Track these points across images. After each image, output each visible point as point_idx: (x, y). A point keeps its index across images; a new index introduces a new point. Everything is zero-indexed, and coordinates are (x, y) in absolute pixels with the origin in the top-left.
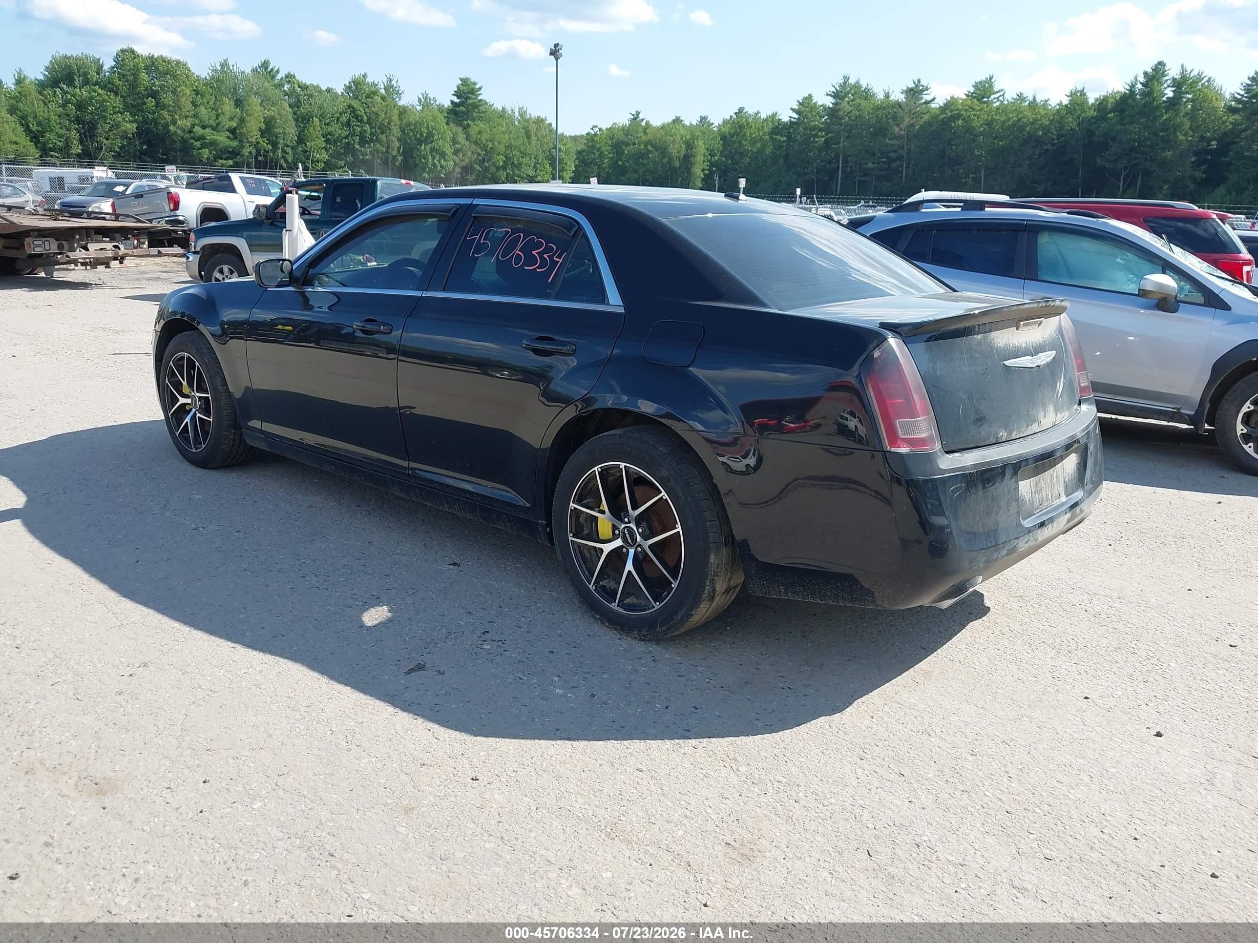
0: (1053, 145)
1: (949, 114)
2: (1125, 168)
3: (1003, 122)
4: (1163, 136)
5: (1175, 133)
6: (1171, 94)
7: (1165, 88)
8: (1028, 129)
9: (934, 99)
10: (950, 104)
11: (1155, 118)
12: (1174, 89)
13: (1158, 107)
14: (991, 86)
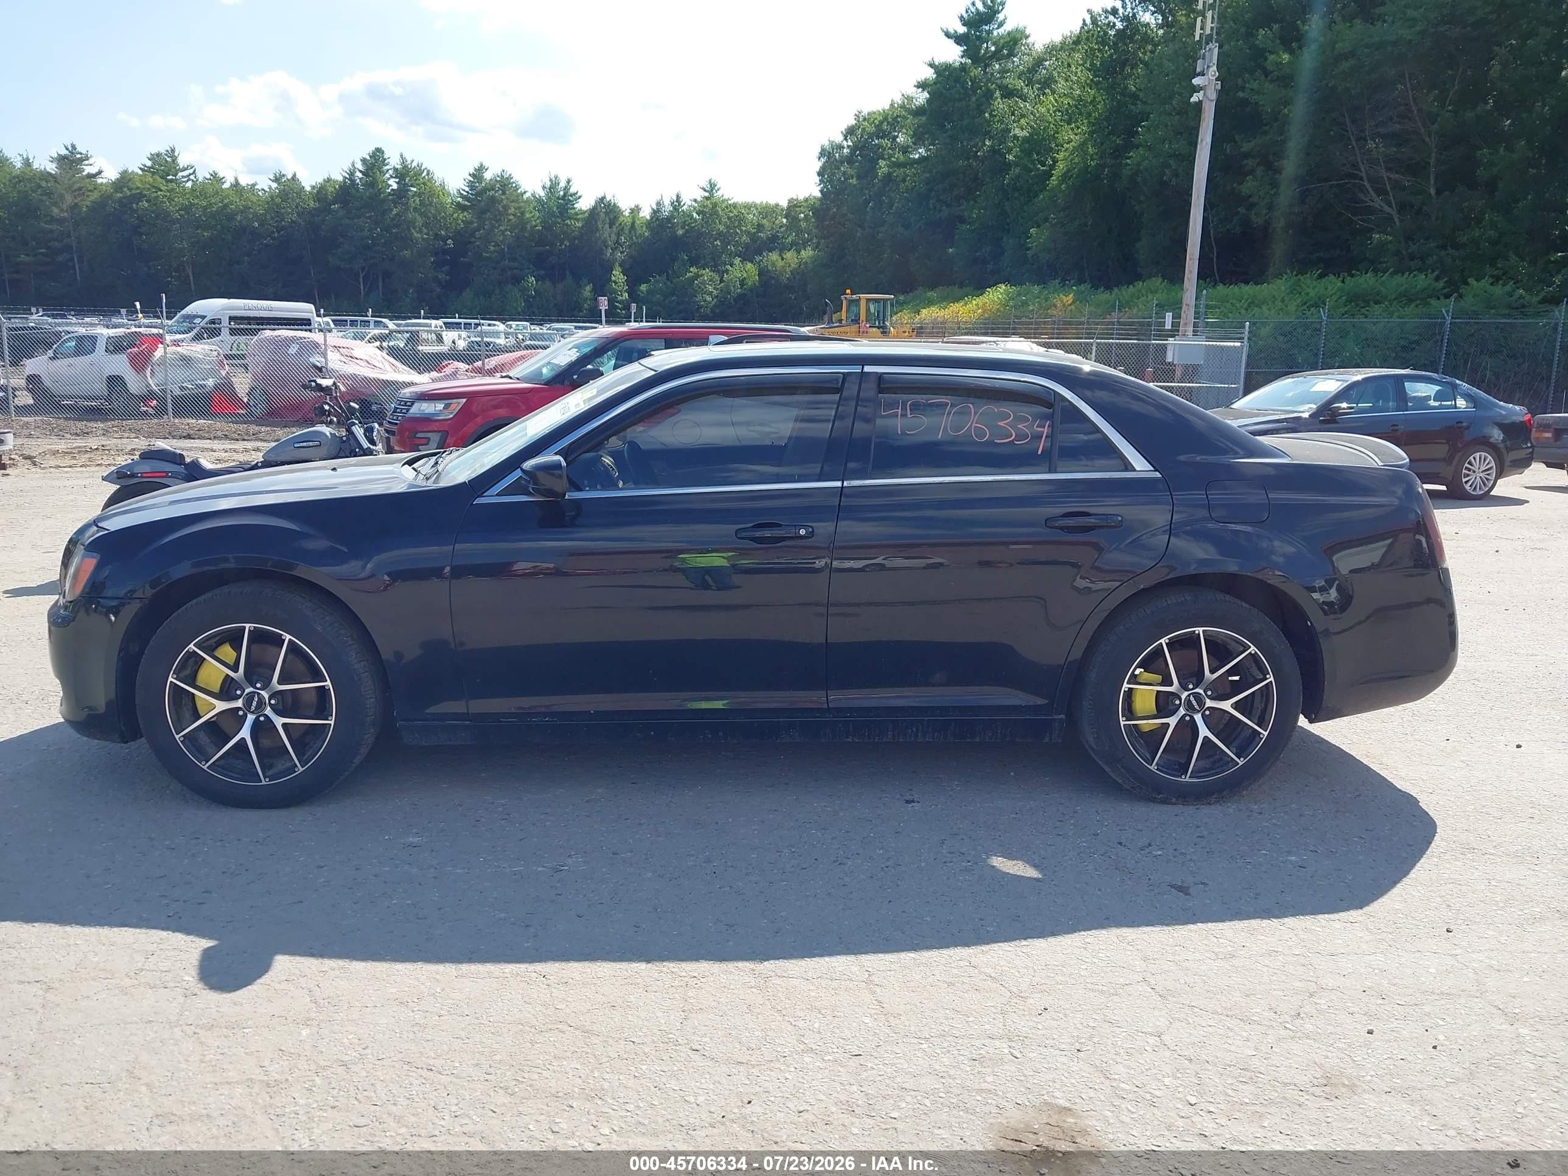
0: (273, 239)
1: (129, 193)
2: (363, 269)
3: (205, 208)
4: (397, 233)
5: (409, 230)
6: (395, 186)
7: (389, 179)
8: (239, 218)
9: (100, 172)
10: (125, 178)
11: (384, 213)
12: (397, 180)
13: (384, 201)
14: (174, 159)
